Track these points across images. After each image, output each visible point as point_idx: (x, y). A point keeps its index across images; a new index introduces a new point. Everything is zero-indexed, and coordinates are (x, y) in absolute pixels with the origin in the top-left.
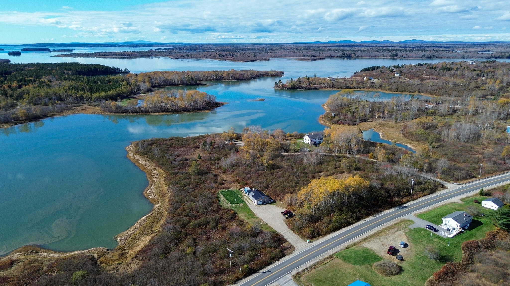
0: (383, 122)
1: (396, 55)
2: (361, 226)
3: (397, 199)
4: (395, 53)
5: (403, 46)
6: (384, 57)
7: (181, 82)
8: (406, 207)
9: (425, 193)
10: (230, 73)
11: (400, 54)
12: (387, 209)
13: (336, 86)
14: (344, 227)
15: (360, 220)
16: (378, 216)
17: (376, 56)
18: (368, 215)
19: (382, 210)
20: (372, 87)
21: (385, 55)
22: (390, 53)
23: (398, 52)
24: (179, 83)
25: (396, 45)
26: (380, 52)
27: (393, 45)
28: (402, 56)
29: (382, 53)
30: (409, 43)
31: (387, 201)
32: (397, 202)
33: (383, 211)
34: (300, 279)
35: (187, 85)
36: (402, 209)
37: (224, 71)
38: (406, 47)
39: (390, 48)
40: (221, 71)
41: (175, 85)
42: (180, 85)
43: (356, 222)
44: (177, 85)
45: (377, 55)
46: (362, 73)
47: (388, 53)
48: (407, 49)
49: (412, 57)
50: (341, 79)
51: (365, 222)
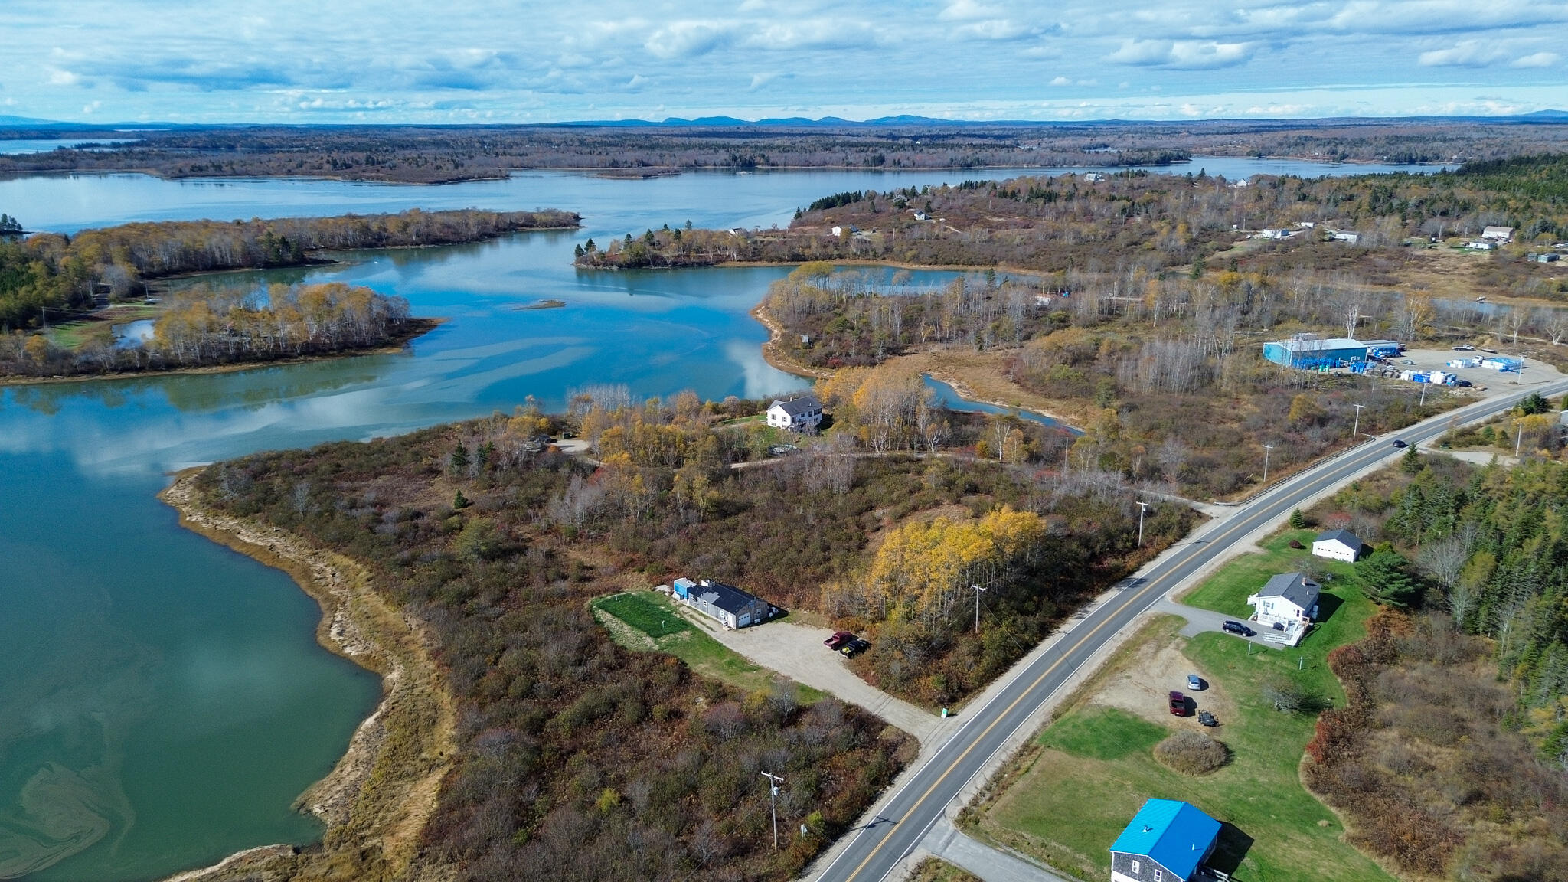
0: (945, 351)
1: (881, 160)
2: (1058, 648)
3: (1111, 562)
4: (877, 155)
5: (883, 134)
6: (848, 165)
7: (244, 256)
8: (1142, 581)
9: (1170, 538)
10: (408, 220)
11: (890, 156)
12: (1099, 593)
13: (763, 256)
14: (1019, 657)
15: (1049, 634)
16: (1087, 616)
17: (825, 163)
18: (1062, 615)
19: (1090, 597)
20: (864, 253)
21: (851, 159)
22: (863, 154)
23: (882, 151)
24: (240, 260)
25: (865, 130)
26: (834, 152)
27: (855, 131)
28: (897, 163)
29: (842, 155)
30: (895, 124)
31: (1090, 571)
32: (1117, 569)
33: (1092, 601)
34: (981, 825)
35: (268, 265)
36: (1137, 589)
37: (385, 217)
38: (895, 138)
39: (854, 140)
40: (375, 217)
41: (225, 267)
42: (242, 267)
43: (1042, 639)
44: (232, 268)
45: (827, 159)
46: (819, 215)
47: (857, 155)
48: (900, 141)
49: (925, 166)
50: (768, 233)
51: (1063, 636)
